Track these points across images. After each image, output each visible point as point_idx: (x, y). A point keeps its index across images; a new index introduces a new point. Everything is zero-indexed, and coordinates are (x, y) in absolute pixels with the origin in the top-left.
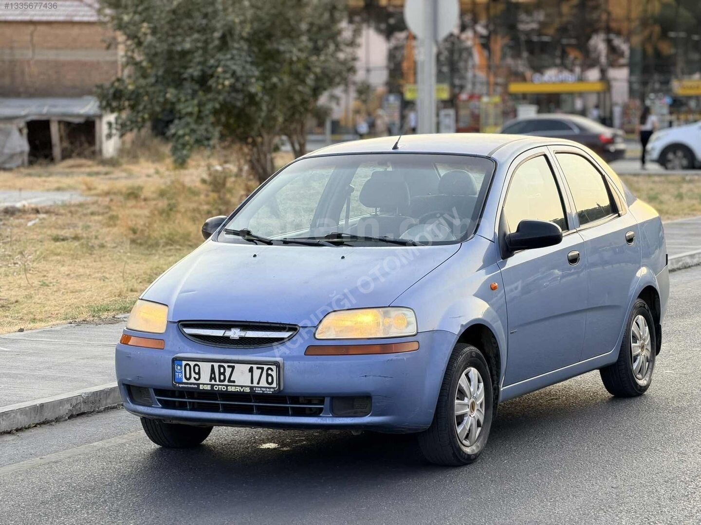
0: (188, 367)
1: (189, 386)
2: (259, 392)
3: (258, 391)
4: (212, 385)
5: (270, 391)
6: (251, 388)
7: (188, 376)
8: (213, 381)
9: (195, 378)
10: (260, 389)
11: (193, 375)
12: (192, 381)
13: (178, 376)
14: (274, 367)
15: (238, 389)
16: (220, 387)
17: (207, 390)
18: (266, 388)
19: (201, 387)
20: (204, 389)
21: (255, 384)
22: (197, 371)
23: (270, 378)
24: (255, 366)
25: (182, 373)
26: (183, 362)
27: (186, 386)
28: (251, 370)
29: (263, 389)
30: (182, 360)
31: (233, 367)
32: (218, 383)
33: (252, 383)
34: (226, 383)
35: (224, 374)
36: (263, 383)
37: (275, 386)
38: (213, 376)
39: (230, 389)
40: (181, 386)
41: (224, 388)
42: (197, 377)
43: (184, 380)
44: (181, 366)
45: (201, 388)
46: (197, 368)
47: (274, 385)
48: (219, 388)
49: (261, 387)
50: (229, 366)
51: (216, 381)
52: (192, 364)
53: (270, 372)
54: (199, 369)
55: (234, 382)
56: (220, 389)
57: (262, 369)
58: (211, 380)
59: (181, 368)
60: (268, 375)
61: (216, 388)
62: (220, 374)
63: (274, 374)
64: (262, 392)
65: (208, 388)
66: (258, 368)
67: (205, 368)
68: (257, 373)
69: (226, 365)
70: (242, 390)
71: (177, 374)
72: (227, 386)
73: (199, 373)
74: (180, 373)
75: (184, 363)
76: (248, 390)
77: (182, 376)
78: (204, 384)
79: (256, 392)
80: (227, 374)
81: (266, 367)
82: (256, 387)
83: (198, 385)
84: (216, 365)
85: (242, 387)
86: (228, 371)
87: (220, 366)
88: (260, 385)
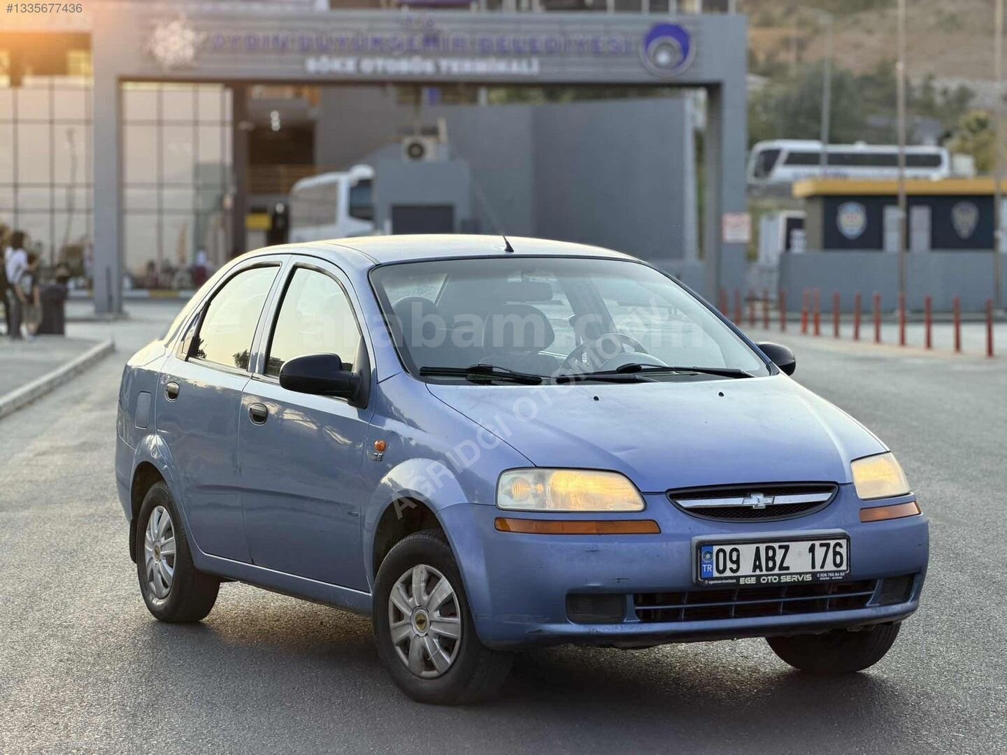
0: (721, 555)
1: (724, 581)
2: (824, 579)
3: (823, 577)
4: (758, 577)
5: (840, 576)
6: (814, 574)
7: (721, 568)
8: (758, 571)
9: (731, 569)
10: (825, 575)
11: (729, 565)
12: (728, 573)
13: (707, 569)
14: (843, 542)
15: (795, 578)
16: (769, 578)
17: (751, 584)
18: (834, 572)
19: (742, 581)
20: (745, 584)
21: (818, 569)
22: (734, 558)
23: (838, 558)
24: (817, 543)
25: (712, 564)
26: (714, 547)
27: (720, 582)
28: (812, 549)
29: (831, 574)
30: (712, 545)
31: (787, 548)
32: (764, 572)
33: (813, 567)
34: (776, 571)
35: (773, 559)
36: (829, 566)
37: (845, 569)
38: (757, 563)
39: (784, 579)
40: (711, 582)
41: (775, 579)
42: (734, 567)
43: (716, 574)
44: (711, 553)
45: (741, 583)
46: (735, 554)
47: (844, 567)
48: (768, 580)
49: (827, 572)
50: (780, 547)
51: (761, 570)
52: (728, 548)
53: (838, 549)
54: (738, 556)
55: (788, 568)
56: (770, 581)
57: (828, 546)
58: (754, 570)
59: (711, 557)
60: (836, 553)
61: (764, 580)
62: (768, 559)
63: (843, 551)
64: (828, 578)
65: (753, 581)
66: (822, 545)
67: (747, 552)
68: (820, 552)
69: (776, 545)
70: (800, 579)
71: (705, 566)
72: (779, 575)
73: (737, 562)
74: (709, 564)
75: (716, 548)
76: (809, 578)
77: (712, 569)
78: (746, 577)
79: (821, 579)
80: (778, 559)
81: (832, 543)
82: (820, 572)
83: (738, 578)
84: (763, 547)
85: (800, 574)
86: (780, 553)
87: (767, 549)
88: (826, 569)
